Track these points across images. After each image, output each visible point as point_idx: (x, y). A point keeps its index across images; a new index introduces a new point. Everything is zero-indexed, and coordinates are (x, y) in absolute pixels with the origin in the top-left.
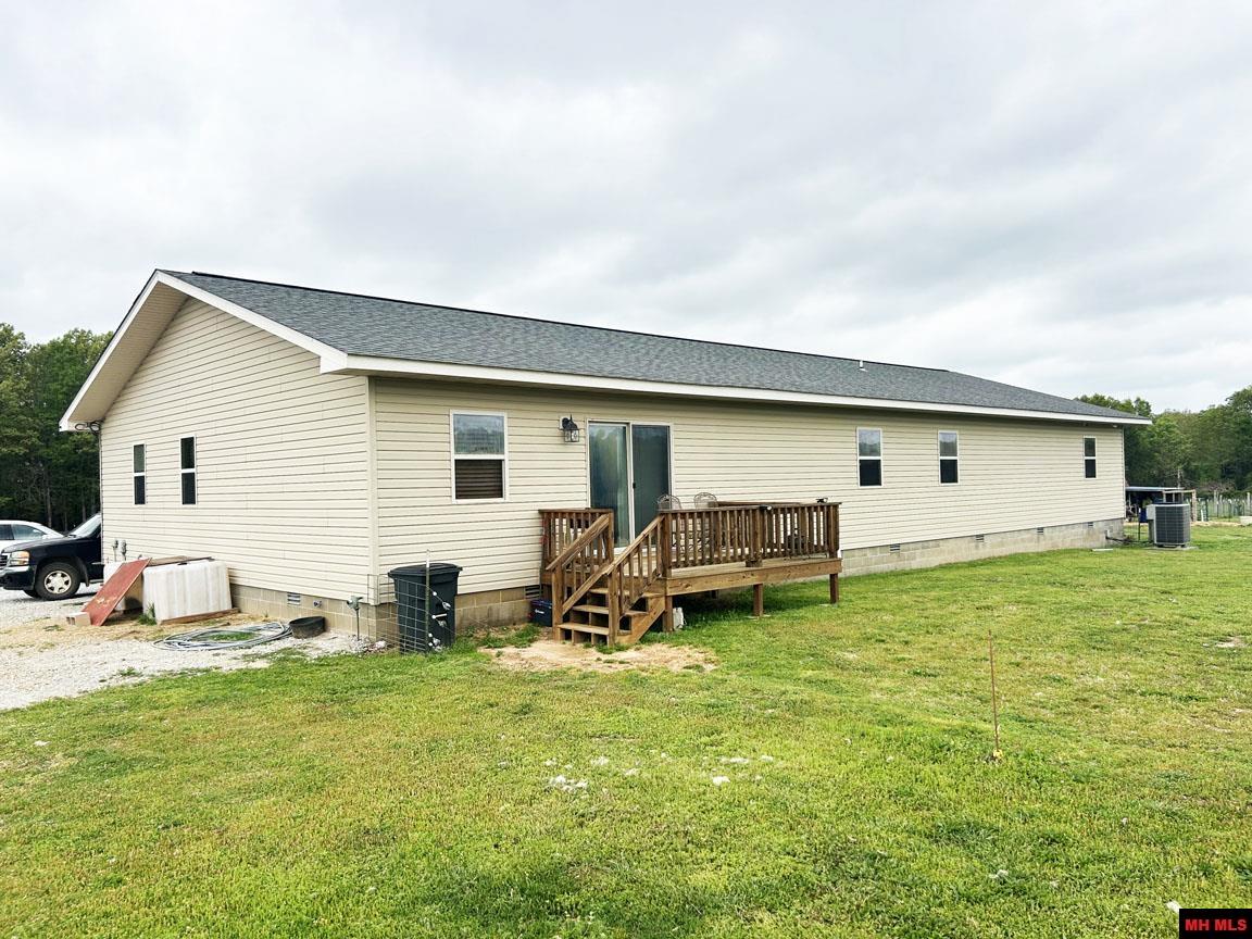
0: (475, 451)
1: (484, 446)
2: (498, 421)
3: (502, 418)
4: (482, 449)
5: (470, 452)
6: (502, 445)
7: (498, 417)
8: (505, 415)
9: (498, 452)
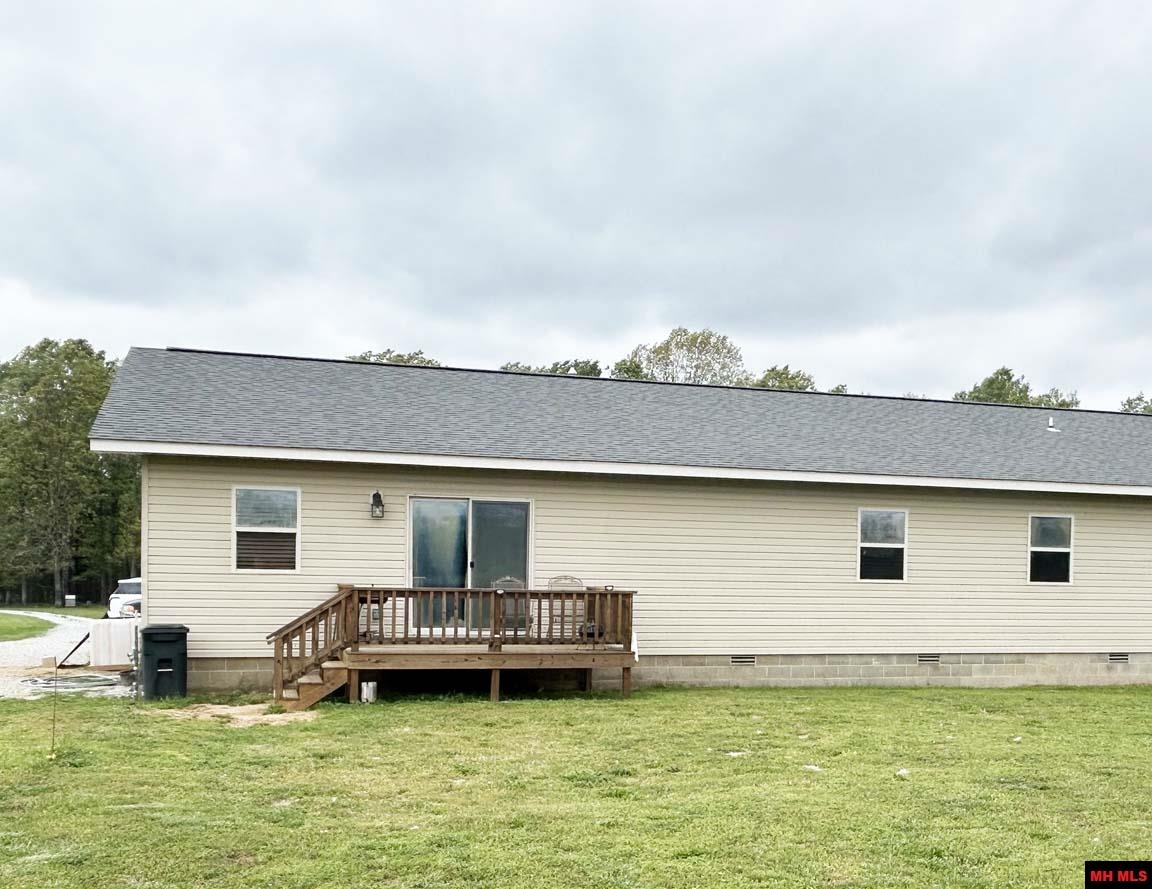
0: (261, 524)
1: (273, 519)
2: (290, 497)
3: (295, 493)
4: (269, 522)
5: (255, 525)
6: (295, 517)
7: (289, 492)
8: (299, 490)
9: (288, 526)
